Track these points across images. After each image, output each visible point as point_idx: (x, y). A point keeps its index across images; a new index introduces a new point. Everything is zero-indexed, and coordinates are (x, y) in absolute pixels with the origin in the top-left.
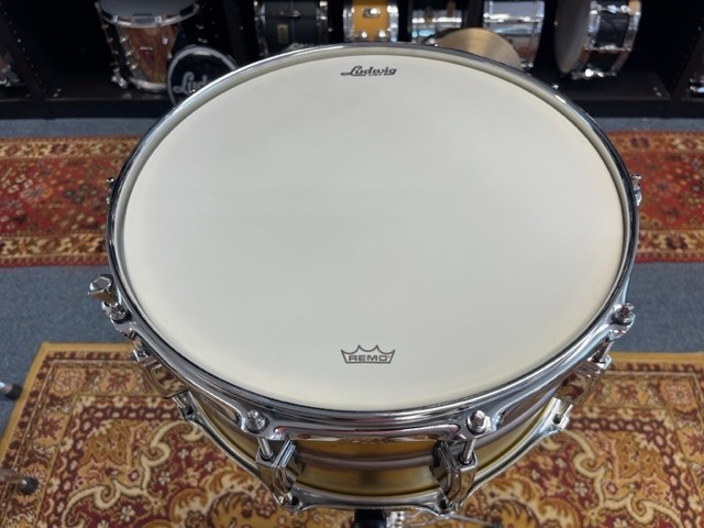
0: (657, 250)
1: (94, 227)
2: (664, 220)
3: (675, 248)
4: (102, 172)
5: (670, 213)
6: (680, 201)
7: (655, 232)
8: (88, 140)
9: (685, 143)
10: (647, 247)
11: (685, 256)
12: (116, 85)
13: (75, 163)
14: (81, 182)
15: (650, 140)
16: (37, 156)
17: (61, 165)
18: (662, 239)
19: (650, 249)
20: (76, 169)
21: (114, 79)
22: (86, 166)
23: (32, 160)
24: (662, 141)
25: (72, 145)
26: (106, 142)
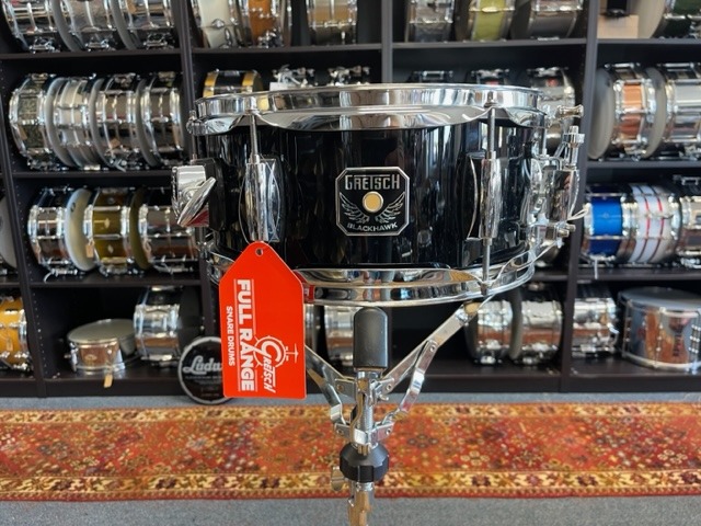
0: (571, 486)
1: (57, 471)
2: (574, 464)
3: (586, 485)
4: (77, 433)
5: (579, 459)
6: (587, 450)
7: (567, 473)
8: (74, 410)
9: (587, 410)
10: (560, 484)
11: (597, 491)
13: (57, 428)
14: (56, 440)
15: (556, 408)
16: (26, 422)
17: (44, 428)
18: (573, 478)
19: (564, 486)
20: (56, 431)
22: (65, 429)
23: (20, 425)
24: (566, 409)
25: (58, 415)
26: (88, 412)
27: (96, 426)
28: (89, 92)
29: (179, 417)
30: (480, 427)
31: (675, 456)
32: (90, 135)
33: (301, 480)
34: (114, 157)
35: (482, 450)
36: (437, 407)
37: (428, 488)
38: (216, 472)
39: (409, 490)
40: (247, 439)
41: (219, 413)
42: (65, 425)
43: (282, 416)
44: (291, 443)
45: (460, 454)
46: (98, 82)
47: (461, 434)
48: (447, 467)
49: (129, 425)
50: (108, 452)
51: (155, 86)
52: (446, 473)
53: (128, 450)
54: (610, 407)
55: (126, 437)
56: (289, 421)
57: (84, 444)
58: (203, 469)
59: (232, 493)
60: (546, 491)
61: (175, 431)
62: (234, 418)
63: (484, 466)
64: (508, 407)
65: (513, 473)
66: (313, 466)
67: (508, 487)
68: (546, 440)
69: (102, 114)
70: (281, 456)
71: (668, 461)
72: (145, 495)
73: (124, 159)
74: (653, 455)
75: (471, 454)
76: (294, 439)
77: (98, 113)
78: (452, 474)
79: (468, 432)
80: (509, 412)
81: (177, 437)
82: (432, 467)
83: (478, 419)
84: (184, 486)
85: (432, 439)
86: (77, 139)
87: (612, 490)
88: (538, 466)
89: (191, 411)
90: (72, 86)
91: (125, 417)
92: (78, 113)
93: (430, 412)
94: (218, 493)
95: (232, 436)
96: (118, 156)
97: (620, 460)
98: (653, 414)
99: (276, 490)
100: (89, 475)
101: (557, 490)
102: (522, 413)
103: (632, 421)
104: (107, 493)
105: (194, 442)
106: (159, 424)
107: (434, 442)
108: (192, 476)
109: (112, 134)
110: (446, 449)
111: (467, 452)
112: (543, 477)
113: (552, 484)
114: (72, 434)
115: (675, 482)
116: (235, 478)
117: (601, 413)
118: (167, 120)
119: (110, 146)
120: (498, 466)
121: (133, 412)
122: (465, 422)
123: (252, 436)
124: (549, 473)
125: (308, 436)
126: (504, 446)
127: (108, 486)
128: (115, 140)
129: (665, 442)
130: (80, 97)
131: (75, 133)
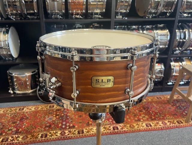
0: (176, 125)
2: (174, 117)
5: (175, 115)
6: (176, 111)
7: (173, 120)
10: (172, 124)
12: (10, 93)
15: (162, 97)
26: (5, 109)
27: (10, 114)
33: (91, 130)
35: (145, 114)
37: (133, 129)
38: (60, 129)
39: (127, 131)
40: (67, 116)
41: (53, 106)
44: (82, 116)
48: (136, 121)
49: (22, 113)
53: (25, 123)
54: (177, 96)
55: (22, 118)
57: (7, 122)
58: (55, 129)
60: (169, 127)
61: (40, 115)
65: (157, 122)
66: (93, 124)
68: (162, 109)
72: (37, 141)
78: (139, 123)
80: (148, 99)
82: (132, 122)
84: (51, 136)
89: (43, 106)
91: (19, 110)
95: (61, 115)
96: (12, 14)
99: (83, 134)
100: (14, 135)
102: (152, 99)
104: (23, 141)
119: (9, 10)
121: (22, 108)
124: (168, 120)
126: (151, 112)
127: (22, 138)
128: (11, 8)
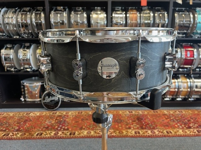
0: (164, 134)
1: (5, 131)
3: (169, 133)
4: (11, 119)
5: (166, 126)
6: (168, 123)
7: (163, 130)
8: (10, 112)
9: (167, 112)
11: (172, 135)
12: (21, 100)
13: (5, 117)
14: (5, 121)
18: (165, 131)
19: (162, 134)
20: (5, 118)
21: (21, 99)
22: (7, 118)
24: (161, 112)
25: (5, 114)
26: (15, 113)
27: (17, 117)
28: (16, 13)
29: (44, 114)
30: (136, 117)
31: (194, 125)
32: (16, 26)
33: (82, 133)
34: (23, 33)
35: (137, 123)
36: (123, 111)
37: (121, 135)
38: (55, 130)
39: (115, 135)
40: (65, 121)
41: (56, 113)
42: (7, 117)
43: (76, 114)
44: (78, 122)
45: (131, 125)
46: (18, 10)
47: (130, 119)
48: (127, 128)
49: (28, 117)
50: (21, 125)
51: (36, 11)
52: (126, 130)
53: (27, 124)
54: (174, 111)
55: (27, 120)
56: (78, 115)
57: (13, 122)
58: (51, 130)
59: (60, 137)
60: (157, 135)
61: (42, 118)
62: (61, 114)
63: (138, 128)
64: (144, 111)
65: (147, 130)
66: (86, 128)
67: (145, 134)
68: (156, 120)
69: (19, 20)
70: (76, 126)
71: (192, 126)
72: (33, 138)
73: (26, 34)
74: (188, 125)
75: (134, 125)
76: (80, 120)
77: (18, 20)
79: (133, 118)
80: (144, 112)
81: (43, 120)
82: (122, 129)
83: (135, 115)
84: (45, 135)
85: (122, 120)
86: (12, 28)
87: (177, 135)
88: (154, 128)
90: (10, 11)
91: (26, 114)
92: (12, 19)
93: (121, 113)
94: (56, 137)
95: (60, 120)
96: (25, 33)
97: (178, 126)
98: (187, 113)
99: (74, 136)
100: (15, 132)
101: (160, 135)
102: (148, 113)
103: (181, 115)
104: (20, 137)
105: (48, 122)
106: (37, 116)
107: (122, 121)
108: (48, 132)
109: (23, 26)
110: (126, 123)
111: (132, 124)
112: (156, 131)
113: (159, 133)
114: (9, 119)
115: (195, 132)
116: (61, 132)
117: (171, 113)
118: (40, 22)
119: (22, 30)
120: (142, 128)
121: (29, 113)
122: (131, 116)
123: (66, 120)
124: (157, 130)
125: (84, 119)
126: (143, 122)
127: (21, 135)
128: (23, 28)
129: (191, 121)
130: (13, 14)
131: (11, 26)
